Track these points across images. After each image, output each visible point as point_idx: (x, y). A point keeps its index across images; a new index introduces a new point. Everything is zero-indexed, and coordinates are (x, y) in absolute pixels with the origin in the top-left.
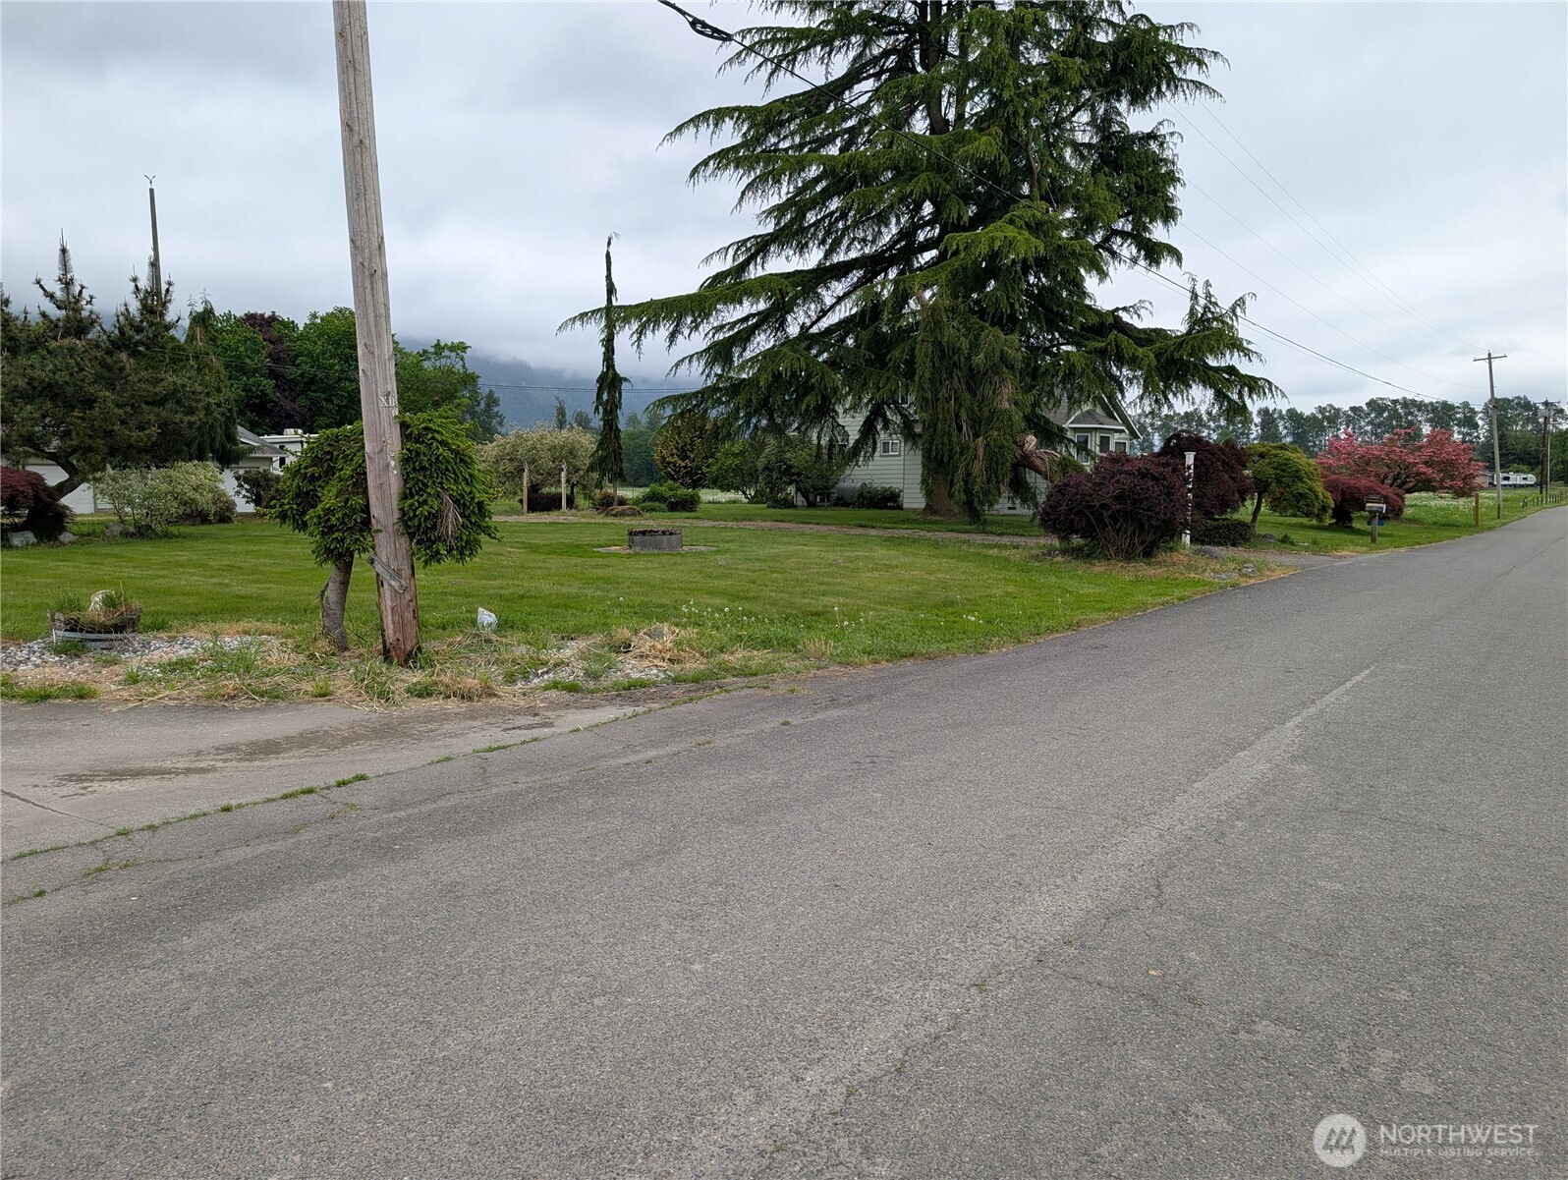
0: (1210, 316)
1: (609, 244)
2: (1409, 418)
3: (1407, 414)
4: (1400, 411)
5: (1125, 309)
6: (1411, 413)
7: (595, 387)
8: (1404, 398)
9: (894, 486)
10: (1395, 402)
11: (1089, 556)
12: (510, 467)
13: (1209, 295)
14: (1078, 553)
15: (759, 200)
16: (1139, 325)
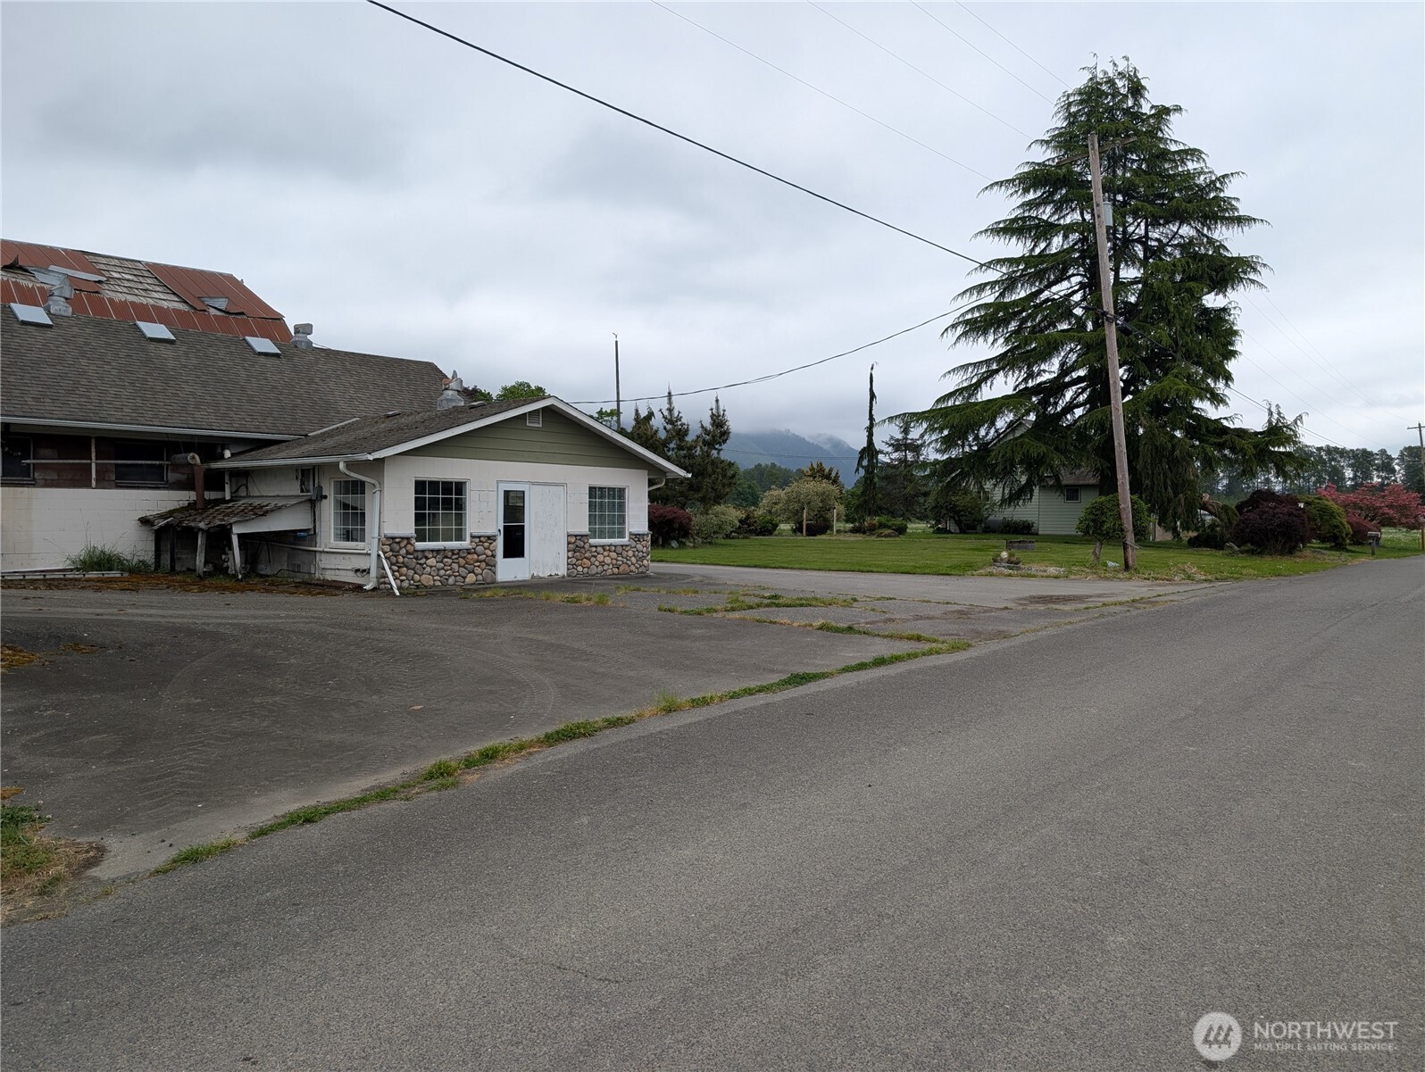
0: (1281, 424)
1: (872, 368)
2: (1333, 463)
3: (1330, 460)
4: (1325, 457)
5: (1225, 418)
6: (1334, 459)
7: (858, 456)
8: (1328, 446)
9: (1028, 519)
10: (1319, 449)
11: (1259, 553)
12: (796, 506)
13: (1279, 413)
14: (1252, 552)
15: (971, 343)
16: (1232, 426)
